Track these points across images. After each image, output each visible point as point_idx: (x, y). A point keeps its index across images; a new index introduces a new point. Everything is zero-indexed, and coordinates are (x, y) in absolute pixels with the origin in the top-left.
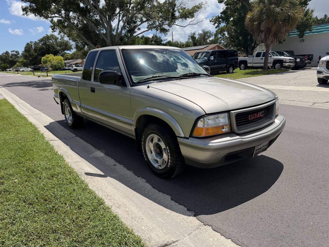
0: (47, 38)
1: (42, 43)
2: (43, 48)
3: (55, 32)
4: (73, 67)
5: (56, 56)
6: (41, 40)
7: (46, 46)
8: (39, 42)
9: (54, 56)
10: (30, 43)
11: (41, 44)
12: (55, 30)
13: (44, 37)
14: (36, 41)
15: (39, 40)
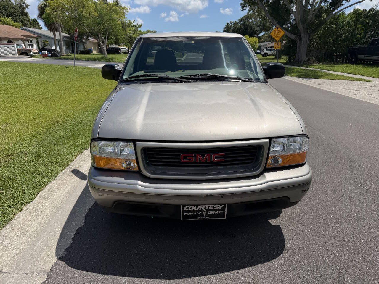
0: (247, 17)
1: (242, 23)
2: (241, 28)
3: (245, 10)
4: (264, 51)
5: (251, 38)
6: (241, 20)
7: (244, 26)
8: (239, 21)
9: (249, 37)
10: (230, 23)
11: (240, 24)
12: (244, 8)
13: (244, 17)
14: (236, 21)
15: (239, 20)
